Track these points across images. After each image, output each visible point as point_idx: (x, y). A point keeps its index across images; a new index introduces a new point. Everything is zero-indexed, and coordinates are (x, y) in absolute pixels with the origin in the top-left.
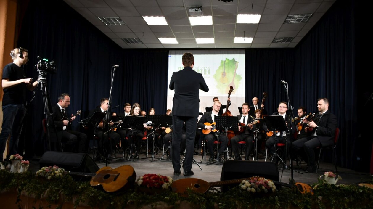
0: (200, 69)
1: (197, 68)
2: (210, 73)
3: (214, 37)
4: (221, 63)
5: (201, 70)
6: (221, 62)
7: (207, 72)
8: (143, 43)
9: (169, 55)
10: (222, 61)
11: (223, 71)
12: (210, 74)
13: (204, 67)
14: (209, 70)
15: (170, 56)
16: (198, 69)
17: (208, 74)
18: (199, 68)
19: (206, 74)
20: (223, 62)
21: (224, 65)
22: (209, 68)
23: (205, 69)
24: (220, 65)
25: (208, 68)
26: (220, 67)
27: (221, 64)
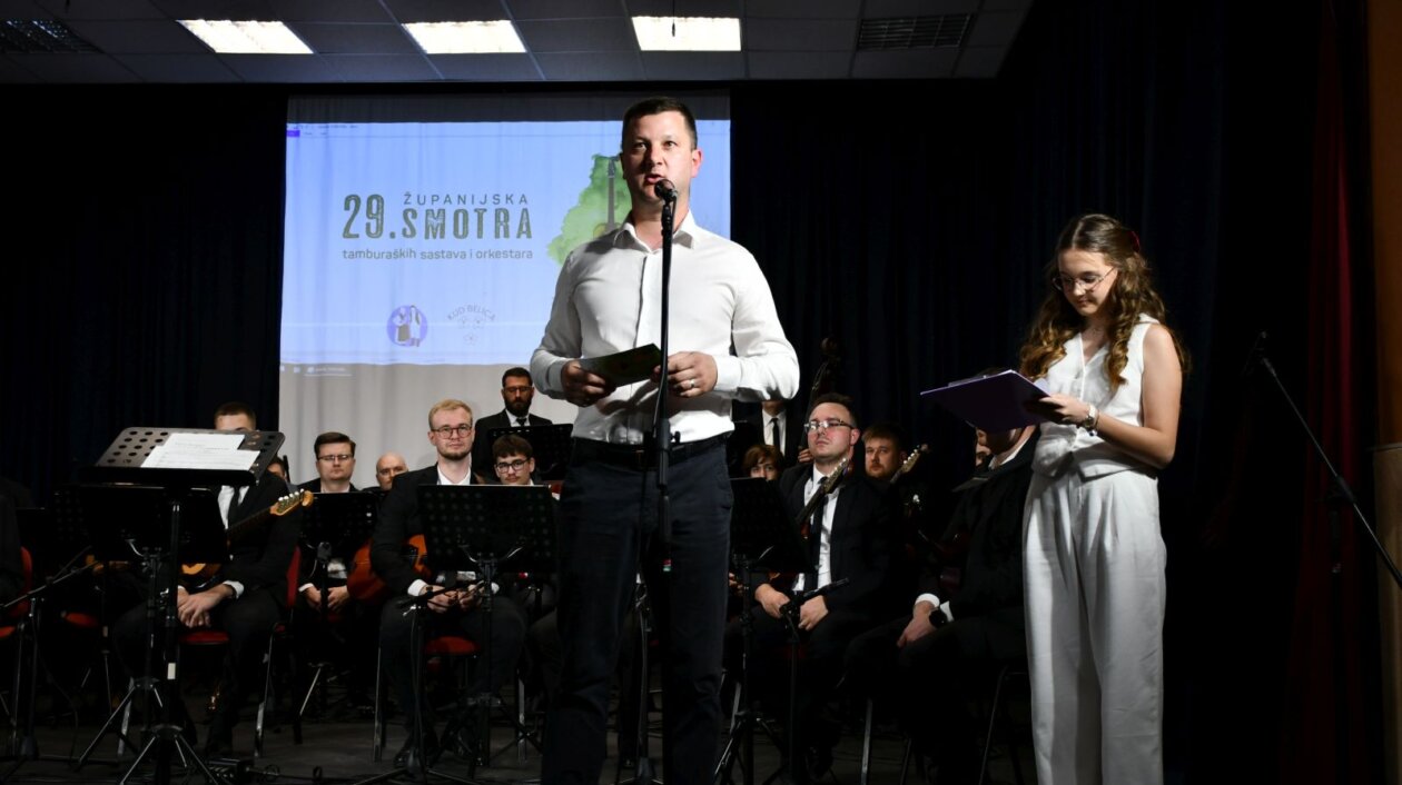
0: (469, 207)
1: (454, 199)
2: (532, 229)
3: (510, 15)
4: (595, 170)
5: (476, 210)
6: (592, 163)
7: (514, 224)
8: (100, 51)
9: (291, 127)
10: (599, 159)
11: (606, 220)
12: (529, 236)
13: (496, 197)
14: (525, 210)
15: (297, 134)
16: (461, 206)
17: (519, 236)
18: (469, 200)
19: (507, 235)
20: (607, 163)
21: (611, 182)
22: (523, 199)
23: (503, 205)
24: (590, 181)
25: (516, 199)
26: (586, 195)
27: (592, 177)
